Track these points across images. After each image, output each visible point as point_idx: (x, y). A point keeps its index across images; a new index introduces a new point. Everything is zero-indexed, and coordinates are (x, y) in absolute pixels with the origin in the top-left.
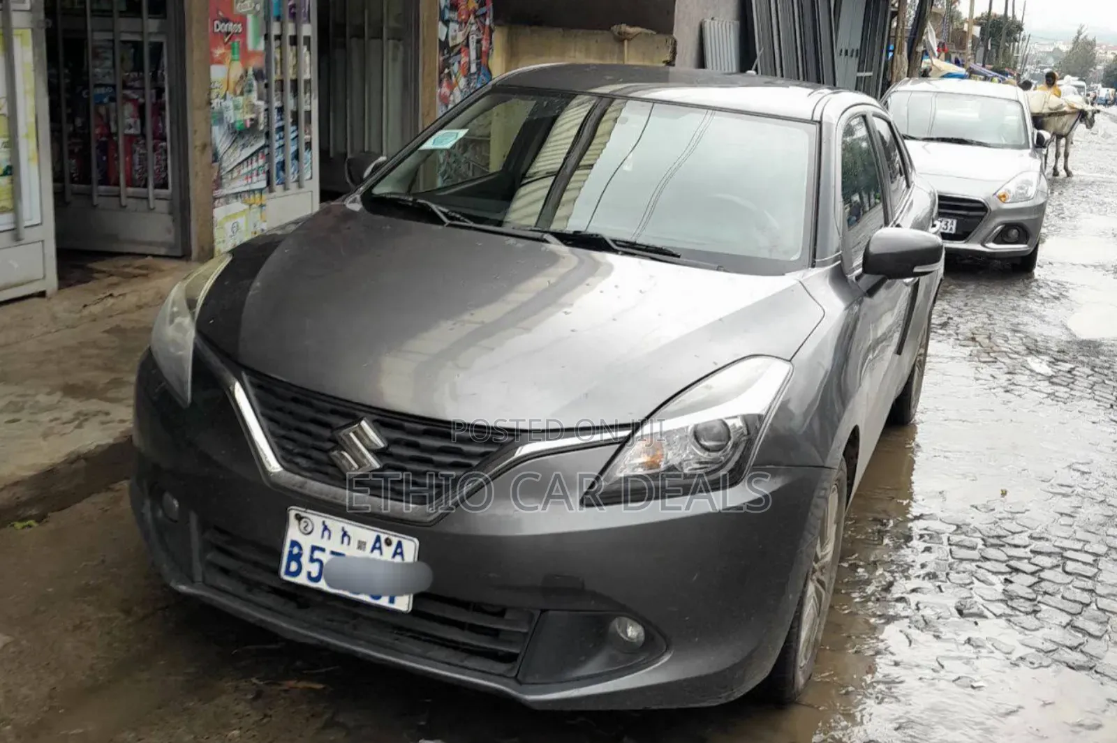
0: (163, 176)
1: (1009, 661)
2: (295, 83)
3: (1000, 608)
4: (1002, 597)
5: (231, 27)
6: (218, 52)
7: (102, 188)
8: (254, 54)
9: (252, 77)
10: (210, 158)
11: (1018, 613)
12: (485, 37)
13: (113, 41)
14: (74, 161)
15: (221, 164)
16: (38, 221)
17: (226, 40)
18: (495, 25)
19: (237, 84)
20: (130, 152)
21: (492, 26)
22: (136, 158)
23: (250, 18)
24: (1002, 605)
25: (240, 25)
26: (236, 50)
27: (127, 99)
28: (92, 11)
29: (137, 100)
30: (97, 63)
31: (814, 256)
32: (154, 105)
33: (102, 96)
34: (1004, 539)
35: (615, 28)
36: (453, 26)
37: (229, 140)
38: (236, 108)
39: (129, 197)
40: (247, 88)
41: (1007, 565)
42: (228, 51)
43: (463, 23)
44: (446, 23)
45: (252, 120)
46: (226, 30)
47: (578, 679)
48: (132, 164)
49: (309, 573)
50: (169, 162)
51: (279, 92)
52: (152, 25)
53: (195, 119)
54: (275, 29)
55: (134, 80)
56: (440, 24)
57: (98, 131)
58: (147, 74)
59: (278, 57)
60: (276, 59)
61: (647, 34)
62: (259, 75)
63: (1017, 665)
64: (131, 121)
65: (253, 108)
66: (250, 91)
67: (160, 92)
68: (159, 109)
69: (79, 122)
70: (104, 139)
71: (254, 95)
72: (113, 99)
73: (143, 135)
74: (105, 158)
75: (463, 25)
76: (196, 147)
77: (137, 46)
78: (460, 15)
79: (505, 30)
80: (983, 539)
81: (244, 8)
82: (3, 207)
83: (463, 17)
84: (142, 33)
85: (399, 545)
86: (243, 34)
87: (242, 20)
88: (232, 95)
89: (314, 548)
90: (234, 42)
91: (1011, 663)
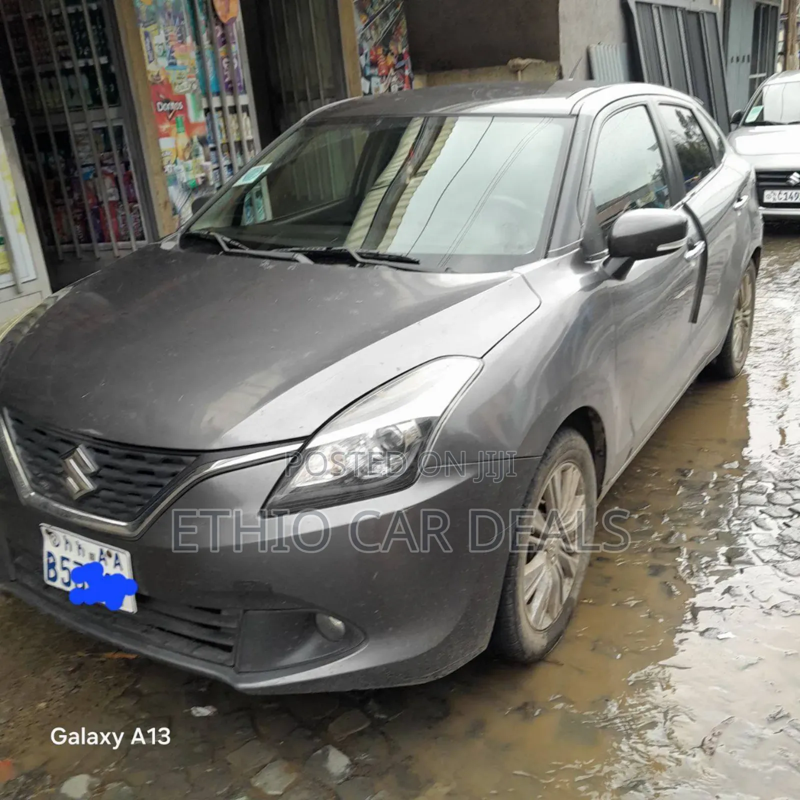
0: (140, 230)
1: (762, 610)
2: (239, 144)
3: (772, 554)
4: (777, 543)
5: (173, 105)
6: (165, 127)
7: (101, 244)
8: (196, 125)
9: (198, 144)
10: (171, 212)
11: (786, 558)
12: (405, 85)
13: (86, 130)
14: (78, 227)
15: (180, 216)
16: (33, 277)
17: (170, 116)
18: (414, 74)
19: (184, 151)
20: (114, 215)
21: (412, 75)
22: (120, 218)
23: (189, 97)
24: (773, 551)
25: (180, 103)
26: (180, 124)
27: (105, 174)
28: (69, 108)
29: (112, 173)
30: (80, 148)
31: (548, 248)
32: (124, 176)
33: (88, 174)
34: (794, 483)
35: (510, 62)
36: (375, 80)
37: (184, 197)
38: (187, 170)
39: (119, 249)
40: (193, 154)
41: (790, 510)
42: (172, 126)
43: (384, 76)
44: (369, 78)
45: (202, 178)
46: (168, 108)
47: (286, 667)
48: (117, 223)
49: (63, 579)
50: (143, 219)
51: (226, 153)
52: (111, 113)
53: (154, 182)
54: (216, 102)
55: (108, 159)
56: (363, 80)
57: (90, 201)
58: (115, 152)
59: (222, 125)
60: (220, 127)
61: (536, 64)
62: (203, 141)
63: (770, 614)
64: (111, 191)
65: (202, 168)
66: (197, 155)
67: (127, 165)
68: (129, 179)
69: (76, 196)
70: (96, 207)
71: (202, 158)
72: (95, 176)
73: (121, 200)
74: (98, 222)
75: (384, 78)
76: (160, 205)
77: (104, 130)
78: (380, 71)
79: (425, 77)
80: (774, 484)
81: (183, 89)
82: (2, 270)
83: (384, 71)
84: (105, 120)
85: (117, 558)
86: (184, 111)
87: (182, 99)
88: (182, 161)
89: (63, 559)
90: (177, 118)
91: (764, 612)
